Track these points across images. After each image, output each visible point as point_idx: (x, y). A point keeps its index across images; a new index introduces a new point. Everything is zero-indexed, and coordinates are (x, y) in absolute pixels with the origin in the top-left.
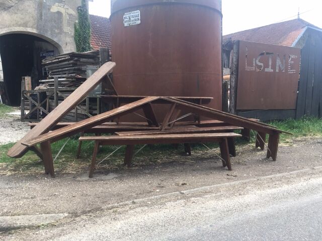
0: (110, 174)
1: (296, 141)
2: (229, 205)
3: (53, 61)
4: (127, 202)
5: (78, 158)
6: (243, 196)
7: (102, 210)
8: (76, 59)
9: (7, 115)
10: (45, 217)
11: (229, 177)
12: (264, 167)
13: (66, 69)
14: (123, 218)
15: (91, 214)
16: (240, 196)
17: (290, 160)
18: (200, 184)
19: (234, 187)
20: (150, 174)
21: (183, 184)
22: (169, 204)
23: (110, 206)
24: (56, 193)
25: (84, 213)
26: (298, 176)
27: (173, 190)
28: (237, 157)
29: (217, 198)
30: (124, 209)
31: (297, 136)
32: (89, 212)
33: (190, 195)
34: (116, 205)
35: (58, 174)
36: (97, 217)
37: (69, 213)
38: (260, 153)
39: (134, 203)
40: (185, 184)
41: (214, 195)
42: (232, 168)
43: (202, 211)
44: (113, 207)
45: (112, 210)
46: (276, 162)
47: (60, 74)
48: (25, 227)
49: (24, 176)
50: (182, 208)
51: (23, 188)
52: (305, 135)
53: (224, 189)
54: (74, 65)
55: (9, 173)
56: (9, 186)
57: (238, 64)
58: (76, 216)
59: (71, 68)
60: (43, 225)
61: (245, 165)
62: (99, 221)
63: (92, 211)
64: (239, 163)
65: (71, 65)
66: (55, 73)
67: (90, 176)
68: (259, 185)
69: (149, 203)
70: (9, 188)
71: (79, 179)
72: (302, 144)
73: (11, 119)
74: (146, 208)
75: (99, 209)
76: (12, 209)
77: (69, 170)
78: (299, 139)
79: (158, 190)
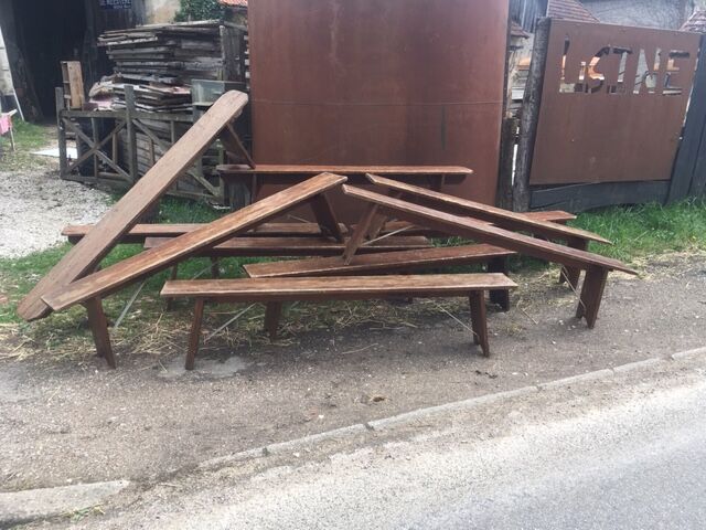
0: (231, 359)
1: (654, 265)
2: (459, 468)
3: (123, 43)
4: (252, 451)
5: (169, 310)
6: (495, 440)
7: (198, 471)
8: (171, 43)
9: (32, 156)
10: (82, 492)
11: (479, 378)
12: (563, 349)
13: (152, 63)
14: (238, 497)
15: (175, 483)
16: (490, 442)
17: (626, 327)
18: (412, 399)
19: (482, 410)
20: (314, 362)
21: (377, 400)
22: (337, 459)
23: (216, 460)
24: (113, 418)
25: (162, 478)
26: (631, 380)
27: (354, 417)
28: (512, 311)
29: (441, 445)
30: (244, 471)
31: (659, 252)
32: (173, 475)
33: (386, 433)
34: (229, 458)
35: (124, 356)
36: (185, 491)
37: (132, 480)
38: (565, 301)
39: (266, 453)
40: (380, 399)
41: (436, 434)
42: (491, 349)
43: (402, 483)
44: (221, 466)
45: (217, 475)
46: (594, 331)
47: (138, 73)
48: (41, 519)
49: (54, 362)
50: (362, 474)
51: (46, 402)
52: (678, 249)
53: (460, 417)
54: (169, 56)
55: (22, 354)
56: (19, 397)
57: (542, 78)
58: (146, 488)
59: (162, 63)
60: (77, 513)
61: (524, 339)
62: (189, 505)
63: (179, 474)
64: (511, 334)
65: (162, 57)
66: (129, 70)
67: (189, 366)
68: (538, 407)
69: (298, 455)
70: (20, 402)
71: (164, 373)
72: (665, 273)
73: (41, 171)
74: (289, 469)
75: (192, 469)
76: (20, 466)
77: (148, 345)
78: (663, 258)
79: (321, 417)
